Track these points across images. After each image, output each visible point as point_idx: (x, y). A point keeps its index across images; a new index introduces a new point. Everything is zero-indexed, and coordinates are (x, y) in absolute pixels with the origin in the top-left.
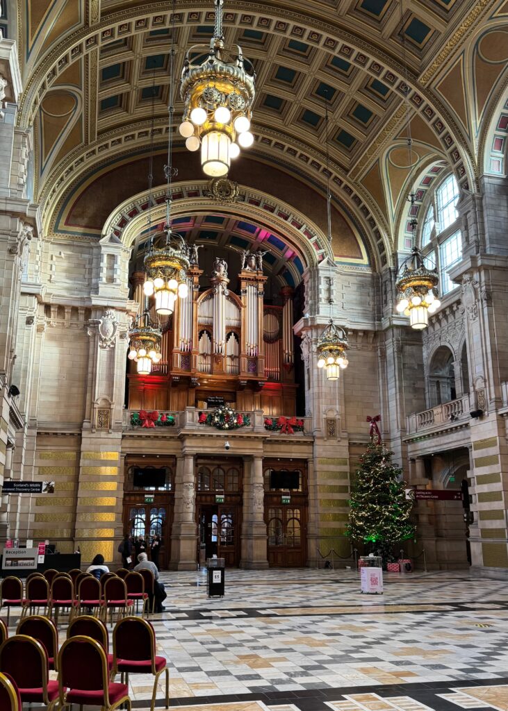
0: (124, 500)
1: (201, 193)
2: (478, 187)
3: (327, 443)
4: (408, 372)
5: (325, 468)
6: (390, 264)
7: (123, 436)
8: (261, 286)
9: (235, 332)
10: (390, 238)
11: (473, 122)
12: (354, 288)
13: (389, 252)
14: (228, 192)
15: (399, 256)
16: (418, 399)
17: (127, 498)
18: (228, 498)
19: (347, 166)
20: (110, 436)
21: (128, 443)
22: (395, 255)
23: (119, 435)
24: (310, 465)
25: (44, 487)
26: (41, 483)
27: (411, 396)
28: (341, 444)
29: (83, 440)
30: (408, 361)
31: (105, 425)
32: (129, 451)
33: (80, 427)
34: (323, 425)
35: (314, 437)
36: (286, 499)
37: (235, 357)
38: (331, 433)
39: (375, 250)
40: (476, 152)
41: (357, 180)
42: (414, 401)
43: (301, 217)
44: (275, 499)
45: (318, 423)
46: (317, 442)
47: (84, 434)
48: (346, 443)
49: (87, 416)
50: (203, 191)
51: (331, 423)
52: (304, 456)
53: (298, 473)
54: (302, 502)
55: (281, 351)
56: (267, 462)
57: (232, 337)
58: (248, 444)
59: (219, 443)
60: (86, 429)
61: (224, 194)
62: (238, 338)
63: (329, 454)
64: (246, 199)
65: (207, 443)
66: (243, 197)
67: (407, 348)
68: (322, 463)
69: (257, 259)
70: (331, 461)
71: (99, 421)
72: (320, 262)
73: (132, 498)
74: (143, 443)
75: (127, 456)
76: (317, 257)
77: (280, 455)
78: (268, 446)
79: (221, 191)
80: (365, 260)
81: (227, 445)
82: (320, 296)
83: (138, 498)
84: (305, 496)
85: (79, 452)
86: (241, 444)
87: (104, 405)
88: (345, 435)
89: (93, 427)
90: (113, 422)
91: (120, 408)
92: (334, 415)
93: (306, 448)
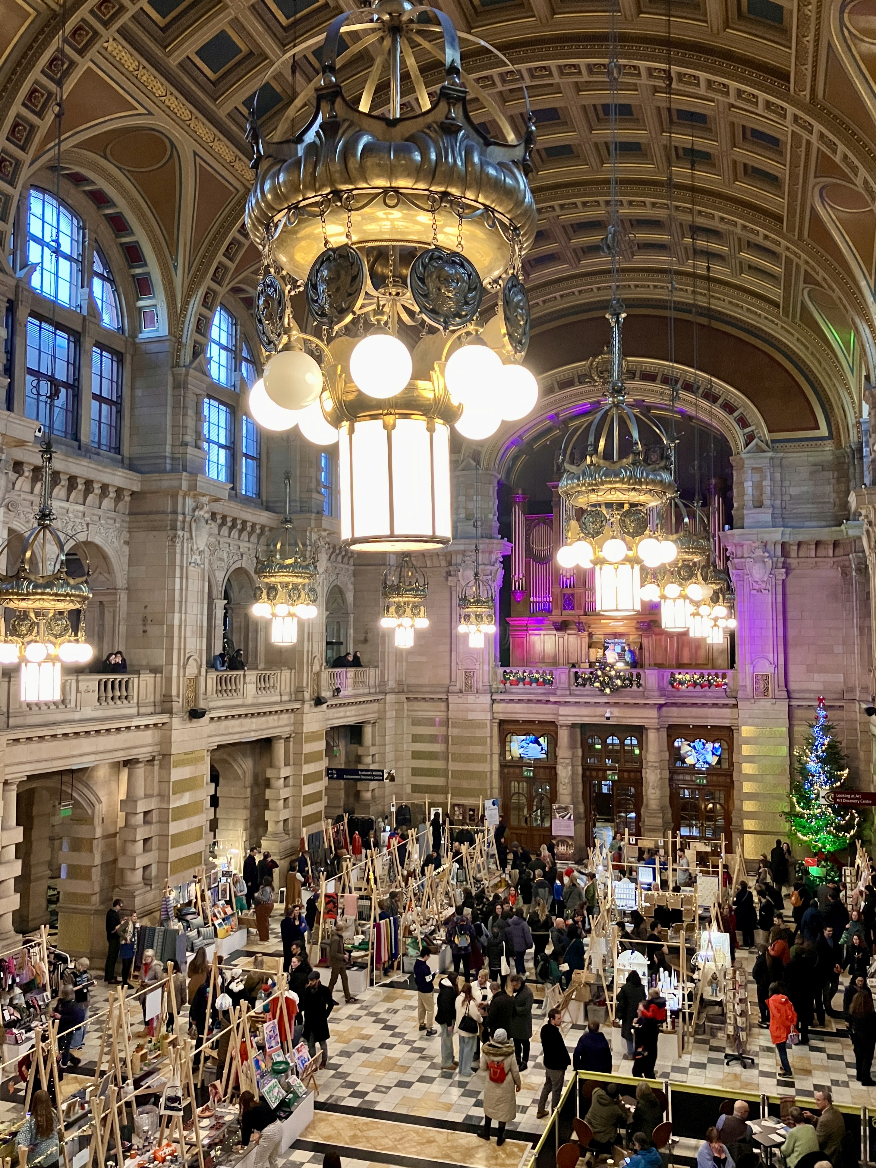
0: (500, 771)
1: (576, 380)
3: (755, 706)
7: (493, 701)
13: (852, 421)
15: (864, 427)
17: (506, 771)
18: (626, 775)
19: (778, 300)
20: (478, 701)
21: (499, 708)
22: (858, 425)
23: (487, 700)
24: (736, 734)
25: (386, 776)
26: (382, 771)
28: (775, 707)
29: (451, 706)
31: (468, 689)
32: (502, 717)
33: (448, 691)
34: (749, 681)
35: (738, 698)
36: (701, 778)
38: (763, 692)
41: (793, 319)
45: (744, 679)
46: (742, 704)
47: (452, 698)
48: (784, 706)
49: (453, 679)
50: (579, 377)
51: (760, 679)
52: (727, 723)
54: (724, 781)
56: (672, 731)
58: (637, 713)
59: (599, 711)
60: (454, 694)
61: (607, 374)
63: (757, 722)
64: (638, 374)
65: (585, 711)
66: (631, 374)
71: (466, 685)
72: (747, 445)
73: (511, 770)
74: (518, 707)
75: (502, 723)
76: (741, 442)
77: (691, 722)
78: (674, 711)
79: (602, 373)
80: (824, 431)
81: (608, 715)
82: (746, 498)
83: (517, 771)
84: (730, 774)
85: (448, 719)
86: (628, 713)
87: (469, 665)
88: (783, 695)
89: (461, 691)
90: (479, 685)
91: (488, 668)
92: (765, 667)
93: (727, 712)
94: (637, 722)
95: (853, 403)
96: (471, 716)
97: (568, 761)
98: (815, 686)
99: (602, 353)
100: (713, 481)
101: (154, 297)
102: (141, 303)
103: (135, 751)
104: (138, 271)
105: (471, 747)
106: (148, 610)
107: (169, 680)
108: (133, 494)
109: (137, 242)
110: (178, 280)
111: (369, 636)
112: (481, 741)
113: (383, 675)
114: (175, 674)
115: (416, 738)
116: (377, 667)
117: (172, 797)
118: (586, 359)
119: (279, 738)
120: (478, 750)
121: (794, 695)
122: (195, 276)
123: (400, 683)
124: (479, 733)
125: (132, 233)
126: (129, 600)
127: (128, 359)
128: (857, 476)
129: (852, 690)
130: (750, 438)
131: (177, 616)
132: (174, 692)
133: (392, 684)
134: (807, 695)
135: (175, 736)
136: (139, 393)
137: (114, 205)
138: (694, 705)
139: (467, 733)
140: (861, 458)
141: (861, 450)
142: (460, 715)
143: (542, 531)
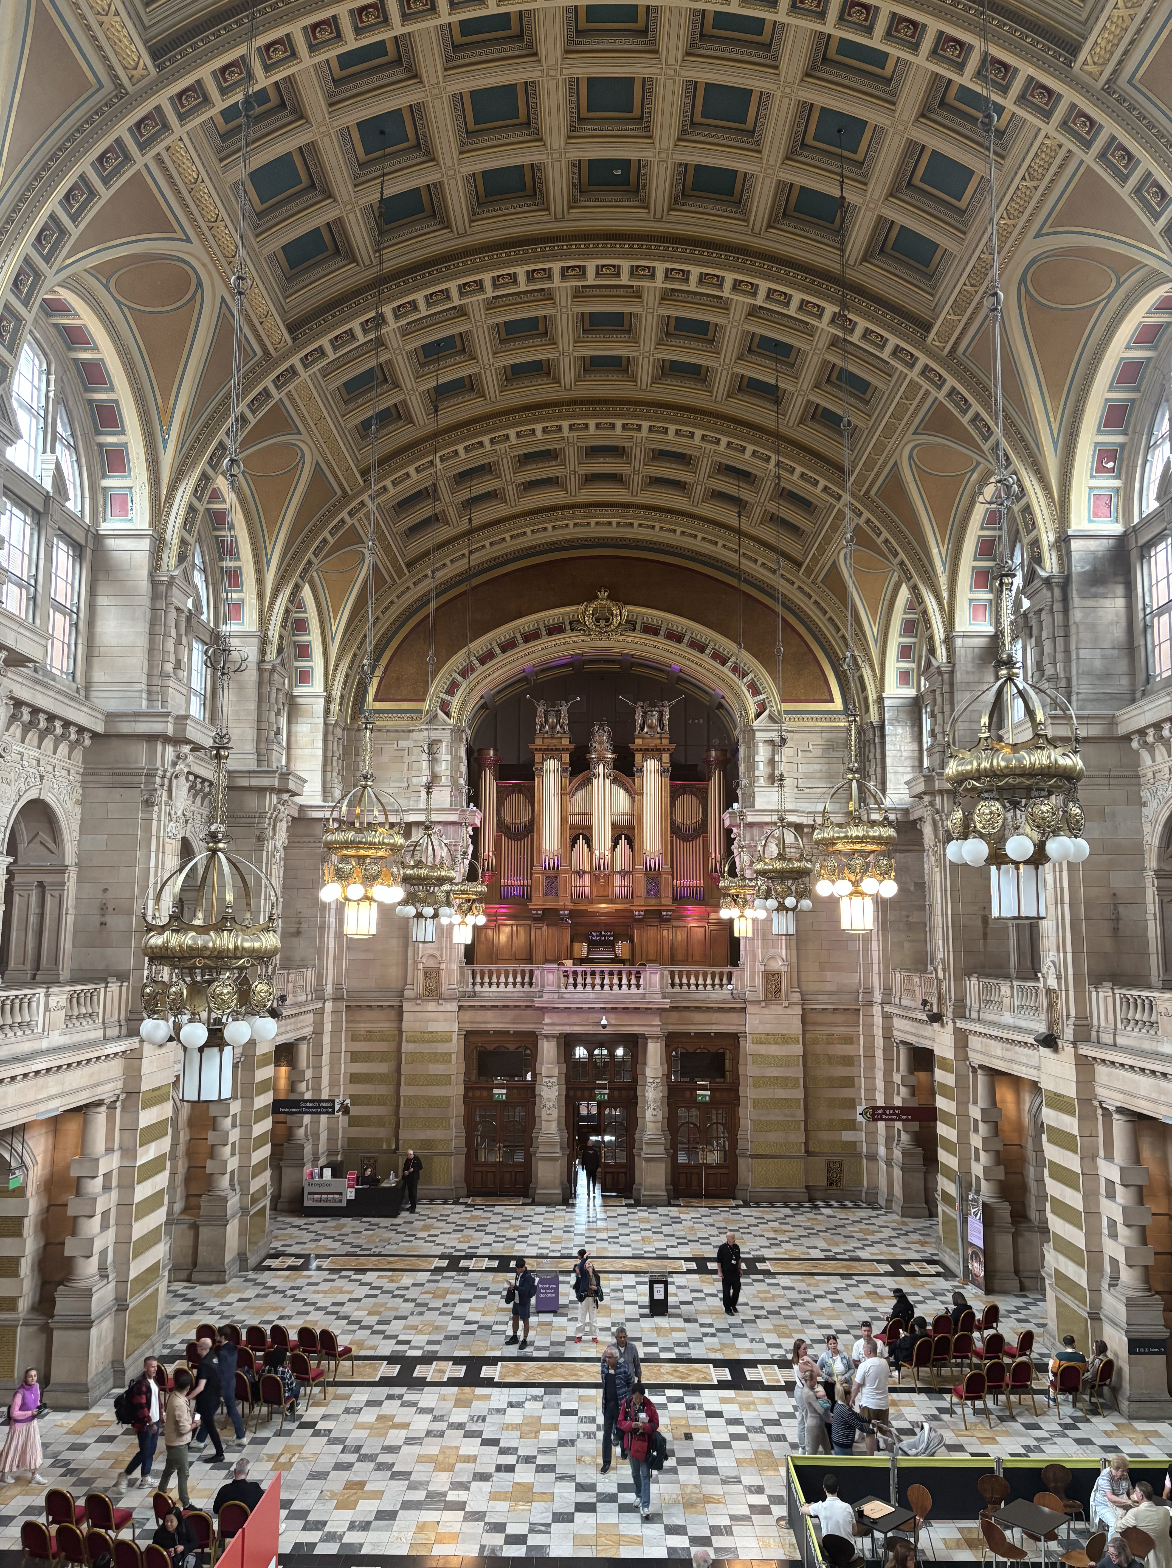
0: (466, 1096)
1: (567, 626)
2: (948, 651)
3: (765, 1011)
5: (763, 1049)
6: (874, 715)
7: (460, 1007)
8: (666, 757)
9: (625, 833)
10: (873, 670)
11: (935, 551)
12: (817, 751)
13: (872, 696)
14: (609, 620)
15: (887, 703)
16: (913, 941)
17: (470, 1094)
18: (616, 1093)
19: (799, 558)
20: (441, 1009)
21: (467, 1017)
22: (880, 700)
23: (453, 1007)
24: (742, 1044)
25: (337, 1107)
26: (333, 1102)
27: (902, 936)
28: (789, 1011)
29: (406, 1016)
31: (431, 993)
32: (469, 1027)
33: (401, 996)
34: (759, 982)
35: (744, 1001)
36: (703, 1095)
37: (627, 872)
38: (773, 995)
39: (853, 688)
40: (945, 595)
41: (816, 578)
42: (907, 945)
43: (727, 645)
44: (687, 1096)
45: (753, 979)
46: (750, 1009)
47: (406, 1007)
48: (798, 1010)
49: (409, 981)
50: (571, 623)
51: (771, 978)
52: (732, 1029)
53: (724, 1054)
54: (728, 1100)
55: (706, 854)
56: (671, 1040)
57: (623, 842)
58: (636, 1019)
59: (592, 1017)
60: (410, 1000)
61: (602, 623)
62: (630, 842)
63: (768, 1028)
64: (638, 627)
65: (575, 1018)
66: (631, 625)
68: (757, 1040)
69: (661, 714)
70: (769, 1038)
71: (425, 988)
72: (758, 716)
73: (478, 1093)
74: (490, 1015)
75: (468, 1035)
76: (752, 710)
77: (693, 1029)
78: (675, 1015)
79: (598, 620)
80: (838, 704)
81: (604, 1022)
82: (757, 773)
83: (485, 1093)
84: (734, 1089)
85: (400, 1031)
86: (626, 1019)
87: (431, 964)
88: (796, 997)
89: (418, 996)
90: (444, 989)
91: (455, 967)
92: (778, 965)
93: (734, 1017)
94: (636, 1030)
95: (874, 675)
96: (432, 1027)
97: (554, 1080)
98: (829, 986)
99: (597, 597)
100: (713, 753)
101: (130, 476)
102: (105, 483)
103: (99, 1090)
104: (110, 439)
105: (431, 1067)
106: (109, 895)
108: (95, 735)
109: (116, 401)
110: (168, 459)
111: (304, 926)
112: (445, 1058)
113: (320, 976)
115: (354, 1058)
116: (313, 967)
117: (139, 1150)
118: (579, 603)
120: (438, 1069)
121: (808, 997)
123: (337, 988)
124: (444, 1048)
125: (112, 389)
126: (80, 880)
127: (88, 552)
128: (878, 756)
129: (869, 991)
130: (762, 708)
133: (329, 989)
134: (820, 997)
135: (147, 1066)
136: (102, 601)
137: (96, 349)
138: (698, 1008)
139: (425, 1048)
140: (883, 736)
141: (882, 727)
142: (418, 1026)
143: (517, 800)
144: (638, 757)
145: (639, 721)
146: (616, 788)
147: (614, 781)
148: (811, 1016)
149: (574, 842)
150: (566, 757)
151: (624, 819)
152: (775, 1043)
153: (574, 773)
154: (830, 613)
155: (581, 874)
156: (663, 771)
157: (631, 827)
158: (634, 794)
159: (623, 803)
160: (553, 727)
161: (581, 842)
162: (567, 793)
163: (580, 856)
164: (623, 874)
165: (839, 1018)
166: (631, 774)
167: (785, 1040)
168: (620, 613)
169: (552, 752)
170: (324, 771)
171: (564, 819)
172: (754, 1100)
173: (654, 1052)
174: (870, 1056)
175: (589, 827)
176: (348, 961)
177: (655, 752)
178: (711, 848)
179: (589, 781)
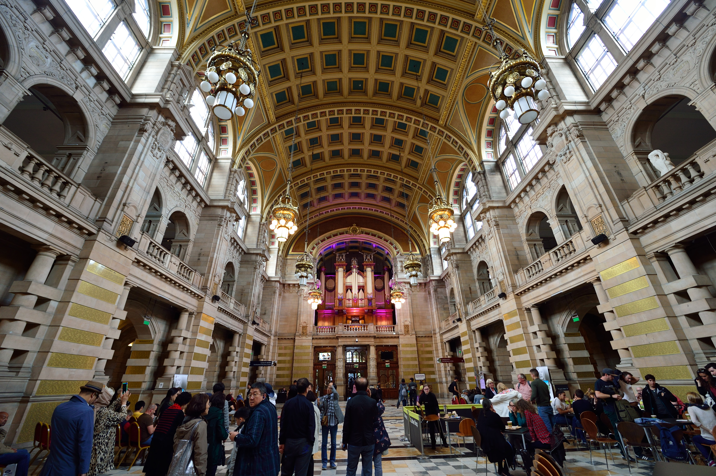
0: (314, 367)
3: (405, 337)
4: (440, 300)
5: (405, 349)
6: (428, 253)
7: (313, 338)
8: (373, 268)
9: (362, 288)
10: (427, 242)
11: (442, 194)
13: (427, 248)
14: (356, 231)
15: (431, 249)
16: (446, 313)
17: (316, 366)
18: (361, 366)
19: (404, 215)
20: (307, 339)
21: (315, 341)
22: (429, 249)
23: (311, 338)
24: (398, 348)
25: (272, 363)
27: (443, 312)
28: (412, 337)
29: (296, 341)
30: (439, 295)
31: (304, 334)
32: (315, 345)
33: (295, 335)
34: (403, 328)
35: (398, 334)
36: (388, 365)
37: (363, 299)
38: (407, 332)
39: (422, 247)
41: (410, 219)
42: (444, 314)
43: (387, 237)
44: (383, 365)
45: (401, 327)
46: (400, 336)
47: (296, 338)
48: (414, 336)
49: (298, 330)
50: (346, 232)
51: (406, 327)
52: (395, 344)
53: (393, 352)
54: (395, 366)
55: (385, 295)
56: (378, 347)
57: (361, 291)
58: (367, 340)
59: (353, 340)
60: (297, 336)
62: (363, 290)
63: (406, 342)
64: (364, 233)
65: (348, 340)
66: (362, 232)
67: (439, 290)
68: (403, 346)
69: (371, 256)
70: (407, 345)
71: (302, 332)
72: (397, 254)
74: (322, 341)
75: (315, 348)
76: (395, 253)
77: (384, 344)
78: (378, 339)
79: (353, 231)
80: (418, 252)
81: (357, 340)
82: (398, 269)
83: (320, 365)
84: (397, 363)
85: (294, 346)
86: (363, 340)
87: (305, 325)
88: (414, 332)
89: (300, 335)
90: (308, 332)
91: (312, 326)
92: (407, 323)
93: (396, 340)
94: (367, 343)
96: (304, 344)
97: (342, 359)
98: (423, 330)
99: (353, 226)
101: (228, 146)
102: (221, 146)
104: (224, 136)
105: (303, 357)
106: (202, 251)
107: (207, 280)
110: (239, 143)
111: (267, 312)
112: (307, 354)
113: (270, 327)
114: (210, 278)
115: (280, 355)
116: (269, 324)
117: (199, 334)
118: (348, 227)
119: (238, 333)
120: (306, 358)
121: (417, 333)
122: (245, 144)
123: (276, 333)
124: (307, 351)
126: (194, 246)
127: (213, 161)
128: (430, 264)
129: (434, 330)
130: (398, 252)
131: (215, 254)
132: (208, 286)
133: (273, 332)
134: (421, 332)
135: (205, 305)
136: (214, 174)
138: (385, 337)
139: (302, 351)
140: (431, 258)
141: (431, 256)
142: (300, 344)
143: (331, 281)
144: (365, 267)
145: (365, 258)
146: (359, 276)
147: (358, 274)
148: (419, 339)
149: (347, 291)
150: (345, 267)
151: (361, 284)
152: (408, 347)
153: (347, 272)
154: (414, 228)
155: (349, 300)
156: (372, 271)
157: (364, 287)
158: (364, 277)
159: (361, 280)
160: (341, 260)
161: (349, 291)
162: (345, 277)
163: (349, 295)
164: (361, 300)
165: (427, 339)
166: (363, 272)
167: (411, 345)
168: (359, 230)
169: (341, 266)
170: (276, 268)
171: (344, 284)
172: (404, 365)
173: (372, 350)
174: (437, 350)
175: (352, 287)
176: (280, 325)
177: (369, 266)
178: (386, 293)
179: (351, 273)
